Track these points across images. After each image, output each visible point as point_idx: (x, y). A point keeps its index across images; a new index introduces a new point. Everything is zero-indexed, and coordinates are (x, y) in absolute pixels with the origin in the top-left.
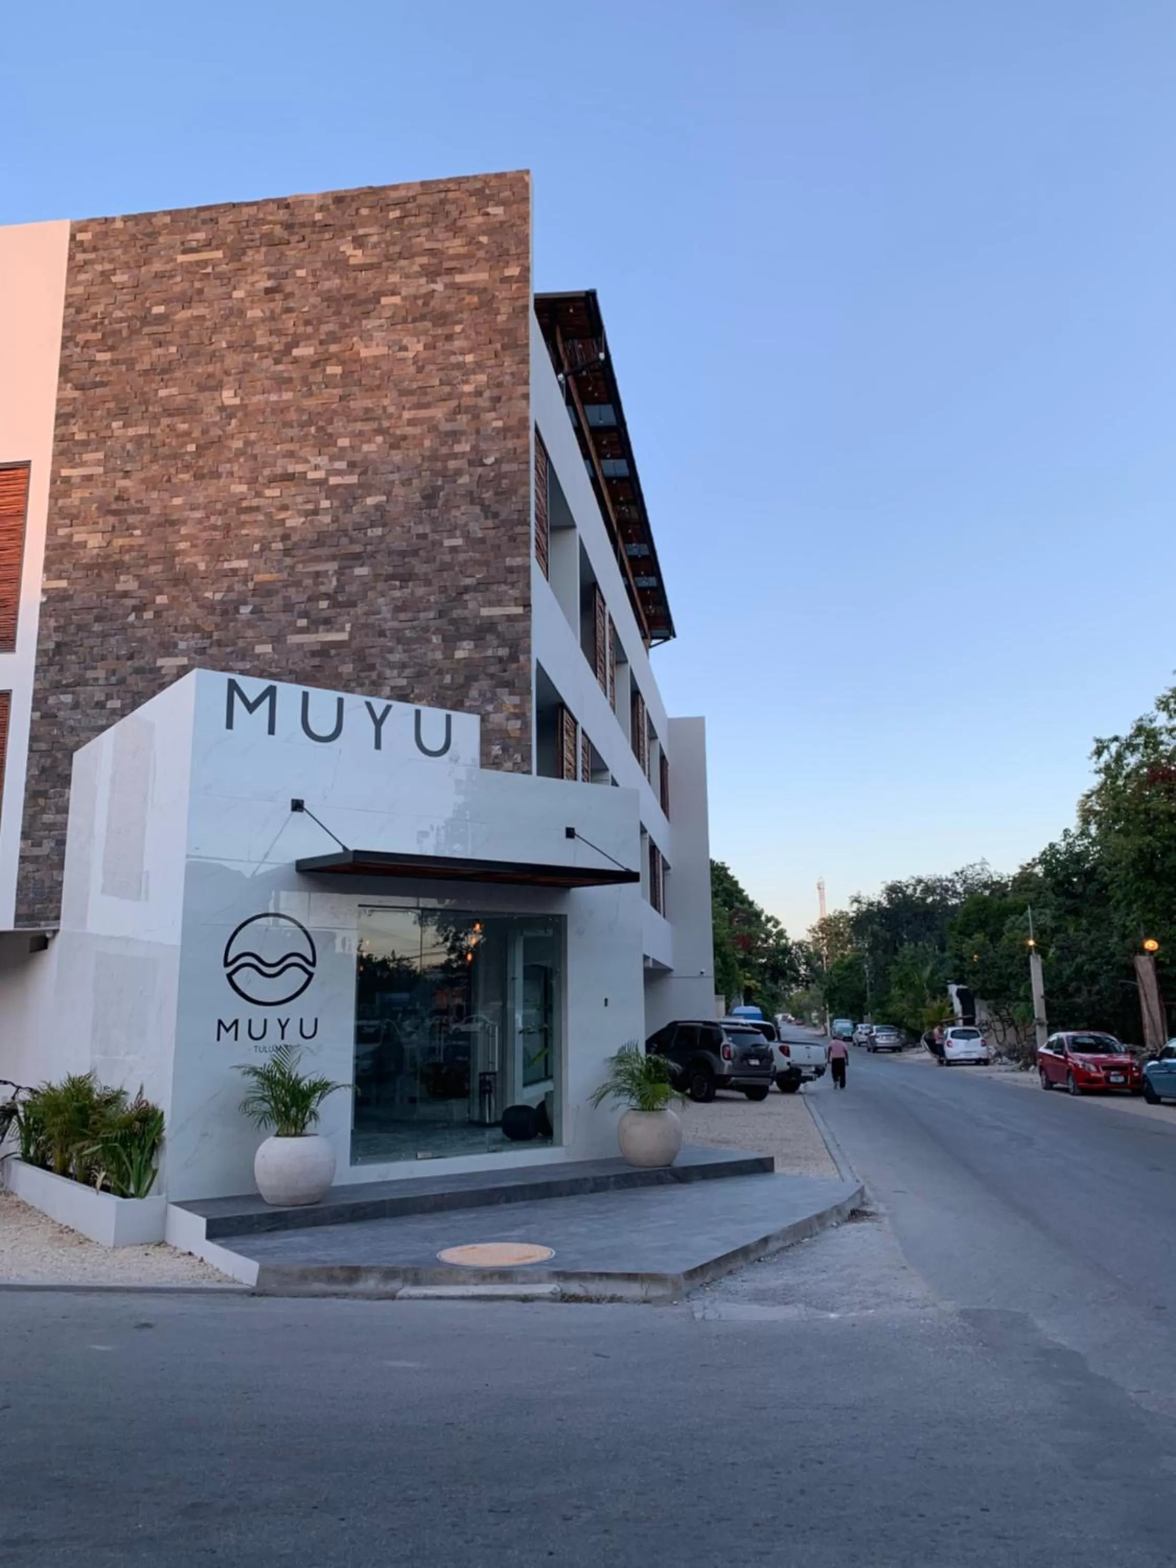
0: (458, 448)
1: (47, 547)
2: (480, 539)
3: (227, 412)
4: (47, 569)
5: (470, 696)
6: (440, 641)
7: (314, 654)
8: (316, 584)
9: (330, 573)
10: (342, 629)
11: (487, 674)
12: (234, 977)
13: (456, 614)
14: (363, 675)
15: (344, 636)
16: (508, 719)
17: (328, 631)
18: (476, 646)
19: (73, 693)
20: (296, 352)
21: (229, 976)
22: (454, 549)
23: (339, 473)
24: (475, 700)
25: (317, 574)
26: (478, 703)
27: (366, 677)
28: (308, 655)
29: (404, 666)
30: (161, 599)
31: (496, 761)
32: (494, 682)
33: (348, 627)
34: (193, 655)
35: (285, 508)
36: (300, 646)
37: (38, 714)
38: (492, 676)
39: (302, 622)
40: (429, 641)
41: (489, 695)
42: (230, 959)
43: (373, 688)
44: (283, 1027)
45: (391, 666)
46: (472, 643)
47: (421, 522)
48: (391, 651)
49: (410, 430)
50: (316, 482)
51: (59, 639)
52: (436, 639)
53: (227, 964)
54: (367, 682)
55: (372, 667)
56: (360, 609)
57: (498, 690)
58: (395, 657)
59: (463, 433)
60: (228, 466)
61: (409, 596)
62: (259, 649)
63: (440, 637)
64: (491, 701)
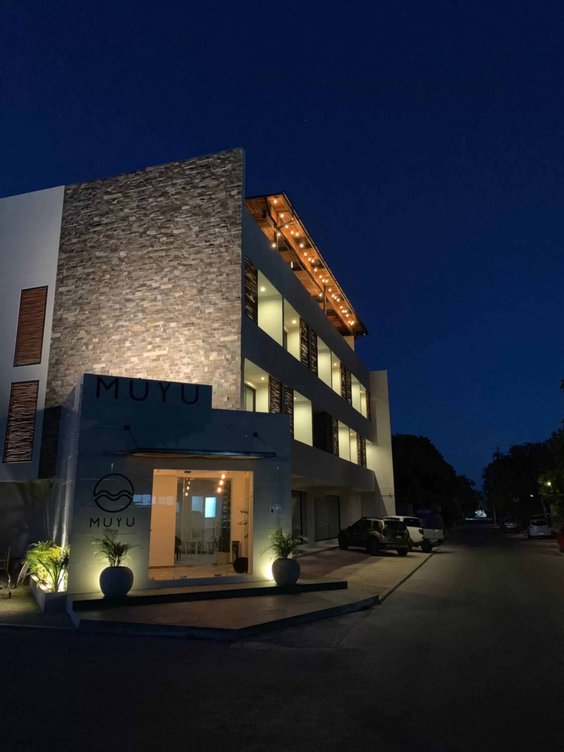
0: (212, 270)
1: (53, 320)
2: (220, 308)
3: (121, 260)
4: (53, 330)
5: (216, 376)
6: (203, 353)
7: (154, 360)
8: (155, 330)
9: (161, 326)
10: (165, 349)
11: (222, 366)
12: (98, 501)
13: (210, 340)
14: (173, 368)
15: (165, 352)
16: (230, 386)
17: (160, 350)
18: (218, 354)
19: (61, 380)
20: (148, 233)
21: (96, 500)
22: (210, 313)
23: (165, 284)
24: (217, 378)
25: (156, 326)
26: (218, 379)
27: (174, 369)
28: (151, 361)
29: (189, 364)
30: (96, 340)
31: (226, 404)
32: (225, 370)
33: (167, 348)
34: (107, 363)
35: (143, 300)
36: (148, 357)
37: (49, 389)
38: (224, 367)
39: (150, 347)
40: (199, 353)
41: (223, 375)
42: (96, 493)
43: (177, 374)
44: (119, 522)
45: (184, 364)
46: (216, 353)
47: (197, 302)
48: (184, 357)
49: (193, 263)
50: (156, 288)
51: (57, 358)
52: (202, 352)
53: (95, 495)
54: (174, 371)
55: (177, 365)
56: (172, 340)
57: (227, 373)
58: (186, 360)
59: (214, 263)
60: (122, 283)
61: (191, 334)
62: (133, 359)
63: (204, 351)
64: (223, 378)
